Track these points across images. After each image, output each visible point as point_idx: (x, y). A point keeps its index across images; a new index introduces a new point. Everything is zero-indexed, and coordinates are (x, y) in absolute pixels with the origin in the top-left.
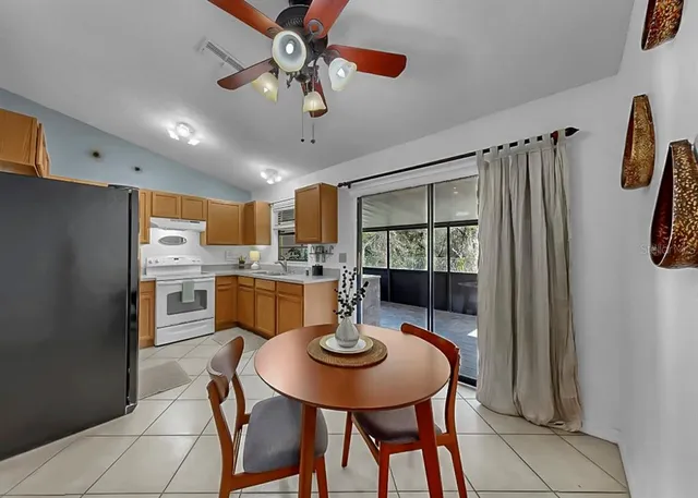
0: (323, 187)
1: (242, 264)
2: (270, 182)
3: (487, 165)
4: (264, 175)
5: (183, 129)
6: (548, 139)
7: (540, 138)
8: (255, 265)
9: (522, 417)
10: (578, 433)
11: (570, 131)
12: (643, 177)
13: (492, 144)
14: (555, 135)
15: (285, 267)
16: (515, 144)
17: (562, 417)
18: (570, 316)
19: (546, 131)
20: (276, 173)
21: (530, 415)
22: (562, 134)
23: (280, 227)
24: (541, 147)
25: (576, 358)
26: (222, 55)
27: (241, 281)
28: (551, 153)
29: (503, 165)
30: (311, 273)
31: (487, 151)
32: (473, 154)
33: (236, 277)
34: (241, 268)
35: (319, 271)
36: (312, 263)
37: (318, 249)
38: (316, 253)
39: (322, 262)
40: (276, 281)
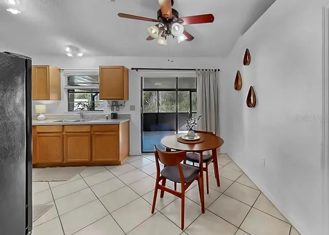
0: (124, 68)
2: (70, 55)
3: (199, 75)
4: (68, 50)
12: (240, 89)
15: (82, 115)
16: (207, 70)
19: (214, 69)
22: (217, 70)
24: (212, 72)
28: (215, 75)
29: (204, 76)
30: (110, 118)
31: (199, 70)
32: (195, 70)
35: (115, 116)
36: (108, 112)
37: (114, 104)
38: (112, 106)
39: (117, 110)
40: (91, 125)
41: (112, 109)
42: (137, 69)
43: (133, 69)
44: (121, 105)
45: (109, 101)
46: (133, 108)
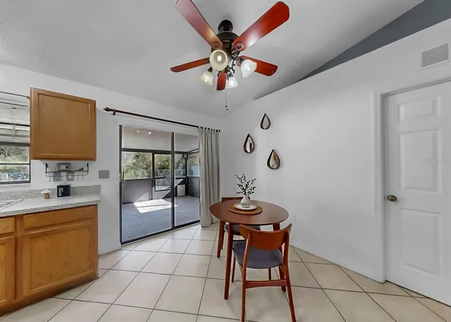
29: (206, 135)
30: (55, 195)
31: (202, 128)
35: (65, 191)
37: (63, 167)
38: (59, 172)
39: (68, 180)
41: (60, 179)
42: (115, 112)
43: (107, 110)
44: (81, 170)
45: (48, 162)
46: (104, 175)
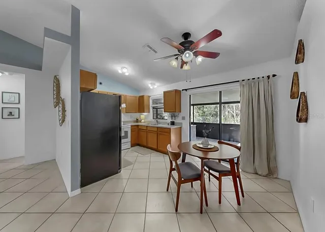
0: (176, 91)
1: (137, 121)
2: (151, 88)
3: (243, 86)
4: (150, 85)
5: (125, 69)
6: (266, 78)
7: (263, 77)
8: (143, 121)
9: (257, 174)
10: (276, 178)
11: (274, 76)
12: (296, 96)
13: (246, 78)
14: (268, 77)
15: (157, 122)
16: (254, 79)
17: (271, 173)
18: (273, 139)
19: (266, 75)
20: (155, 84)
21: (260, 173)
22: (271, 77)
23: (154, 106)
24: (263, 80)
25: (276, 153)
26: (151, 48)
27: (140, 127)
28: (267, 83)
29: (250, 86)
30: (170, 124)
31: (244, 80)
32: (239, 81)
33: (138, 126)
34: (137, 122)
35: (173, 123)
36: (170, 120)
38: (172, 116)
40: (157, 128)
41: (172, 119)
42: (186, 90)
44: (177, 116)
45: (170, 113)
46: (184, 118)
